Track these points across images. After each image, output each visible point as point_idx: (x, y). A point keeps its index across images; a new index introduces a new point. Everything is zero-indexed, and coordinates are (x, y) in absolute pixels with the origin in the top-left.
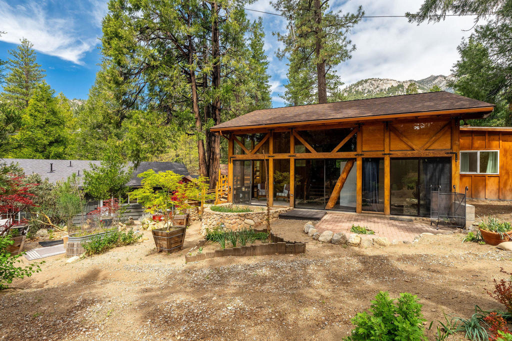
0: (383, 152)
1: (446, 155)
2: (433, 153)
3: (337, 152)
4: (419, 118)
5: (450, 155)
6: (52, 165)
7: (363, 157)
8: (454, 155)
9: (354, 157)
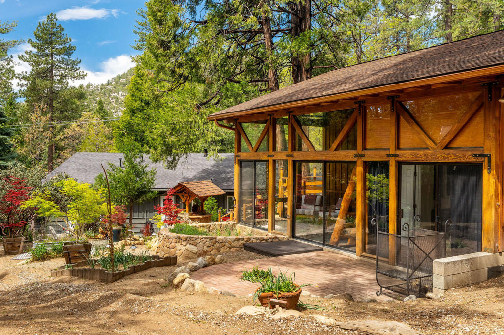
0: (388, 152)
1: (473, 160)
2: (455, 155)
3: (335, 150)
4: (433, 88)
5: (480, 160)
6: (120, 160)
7: (364, 159)
8: (486, 159)
9: (353, 159)
